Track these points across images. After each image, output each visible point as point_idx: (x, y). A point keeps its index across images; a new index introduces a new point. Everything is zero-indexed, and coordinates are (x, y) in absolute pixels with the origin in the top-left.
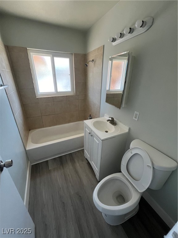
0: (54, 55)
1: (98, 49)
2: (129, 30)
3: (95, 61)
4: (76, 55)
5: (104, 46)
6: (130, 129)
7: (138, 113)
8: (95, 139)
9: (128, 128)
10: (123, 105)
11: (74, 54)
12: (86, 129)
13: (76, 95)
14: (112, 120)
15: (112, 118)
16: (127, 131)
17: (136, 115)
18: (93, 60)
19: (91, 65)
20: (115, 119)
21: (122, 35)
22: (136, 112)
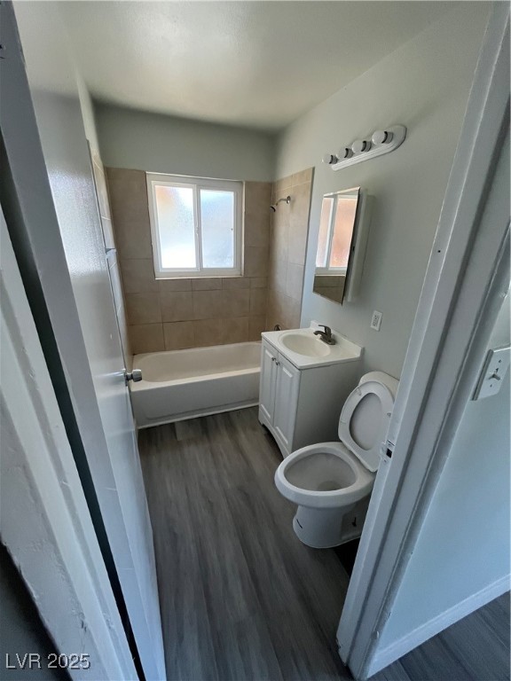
0: (200, 186)
1: (302, 173)
2: (361, 146)
3: (294, 201)
4: (250, 185)
5: (314, 169)
6: (363, 351)
7: (380, 314)
8: (284, 369)
9: (360, 349)
10: (349, 297)
11: (247, 183)
12: (267, 351)
13: (245, 277)
14: (326, 333)
15: (326, 328)
16: (357, 355)
17: (376, 317)
18: (289, 198)
19: (284, 207)
20: (332, 332)
21: (349, 153)
22: (375, 313)
